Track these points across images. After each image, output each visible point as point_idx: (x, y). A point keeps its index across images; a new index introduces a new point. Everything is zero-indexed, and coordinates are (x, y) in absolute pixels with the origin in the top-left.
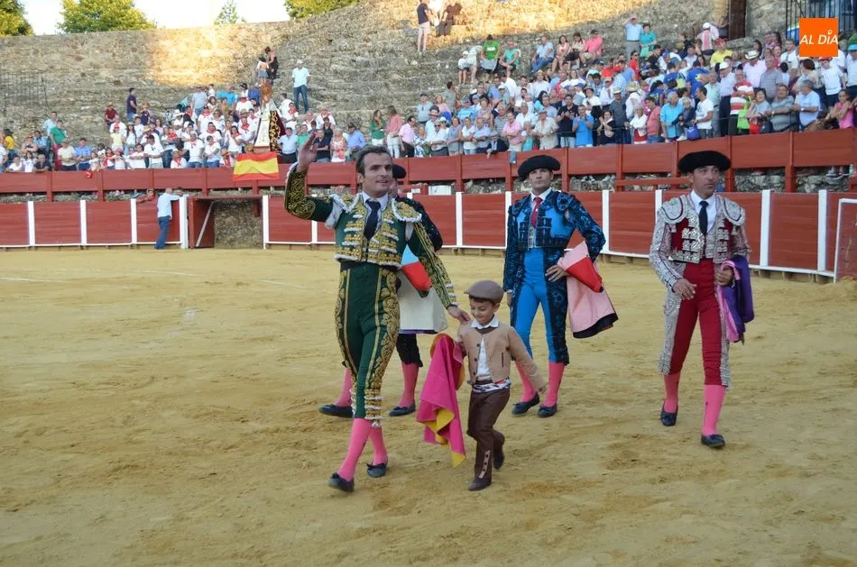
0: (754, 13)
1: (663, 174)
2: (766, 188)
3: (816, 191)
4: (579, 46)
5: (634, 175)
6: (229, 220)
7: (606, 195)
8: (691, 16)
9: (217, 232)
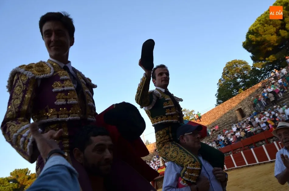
0: (245, 112)
1: (241, 148)
2: (263, 145)
3: (273, 142)
4: (214, 128)
5: (235, 150)
6: (160, 182)
7: (231, 155)
8: (233, 116)
9: (158, 186)
